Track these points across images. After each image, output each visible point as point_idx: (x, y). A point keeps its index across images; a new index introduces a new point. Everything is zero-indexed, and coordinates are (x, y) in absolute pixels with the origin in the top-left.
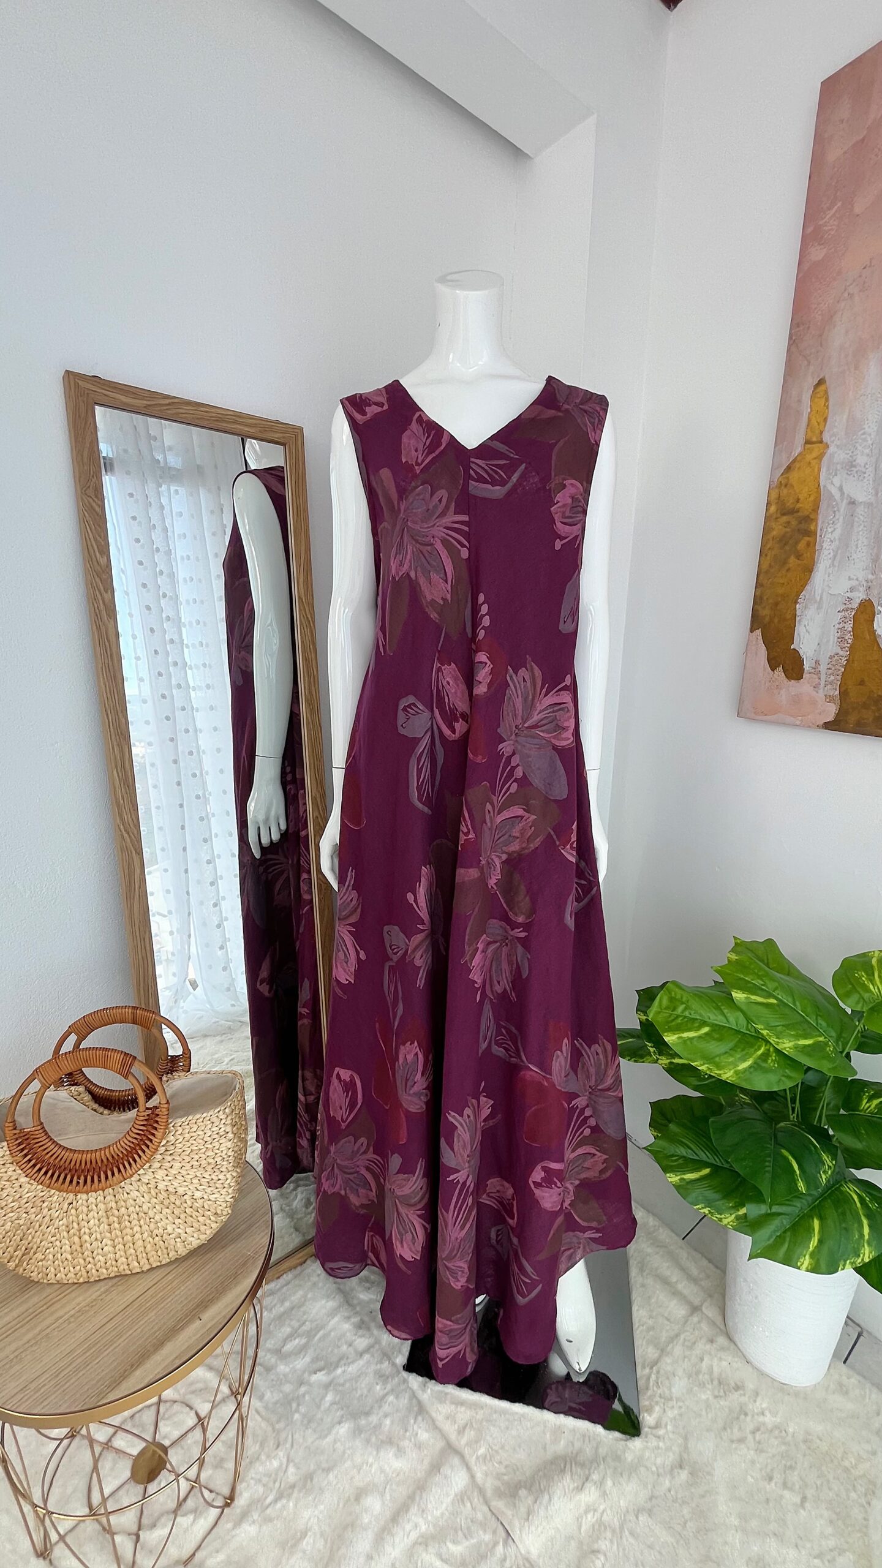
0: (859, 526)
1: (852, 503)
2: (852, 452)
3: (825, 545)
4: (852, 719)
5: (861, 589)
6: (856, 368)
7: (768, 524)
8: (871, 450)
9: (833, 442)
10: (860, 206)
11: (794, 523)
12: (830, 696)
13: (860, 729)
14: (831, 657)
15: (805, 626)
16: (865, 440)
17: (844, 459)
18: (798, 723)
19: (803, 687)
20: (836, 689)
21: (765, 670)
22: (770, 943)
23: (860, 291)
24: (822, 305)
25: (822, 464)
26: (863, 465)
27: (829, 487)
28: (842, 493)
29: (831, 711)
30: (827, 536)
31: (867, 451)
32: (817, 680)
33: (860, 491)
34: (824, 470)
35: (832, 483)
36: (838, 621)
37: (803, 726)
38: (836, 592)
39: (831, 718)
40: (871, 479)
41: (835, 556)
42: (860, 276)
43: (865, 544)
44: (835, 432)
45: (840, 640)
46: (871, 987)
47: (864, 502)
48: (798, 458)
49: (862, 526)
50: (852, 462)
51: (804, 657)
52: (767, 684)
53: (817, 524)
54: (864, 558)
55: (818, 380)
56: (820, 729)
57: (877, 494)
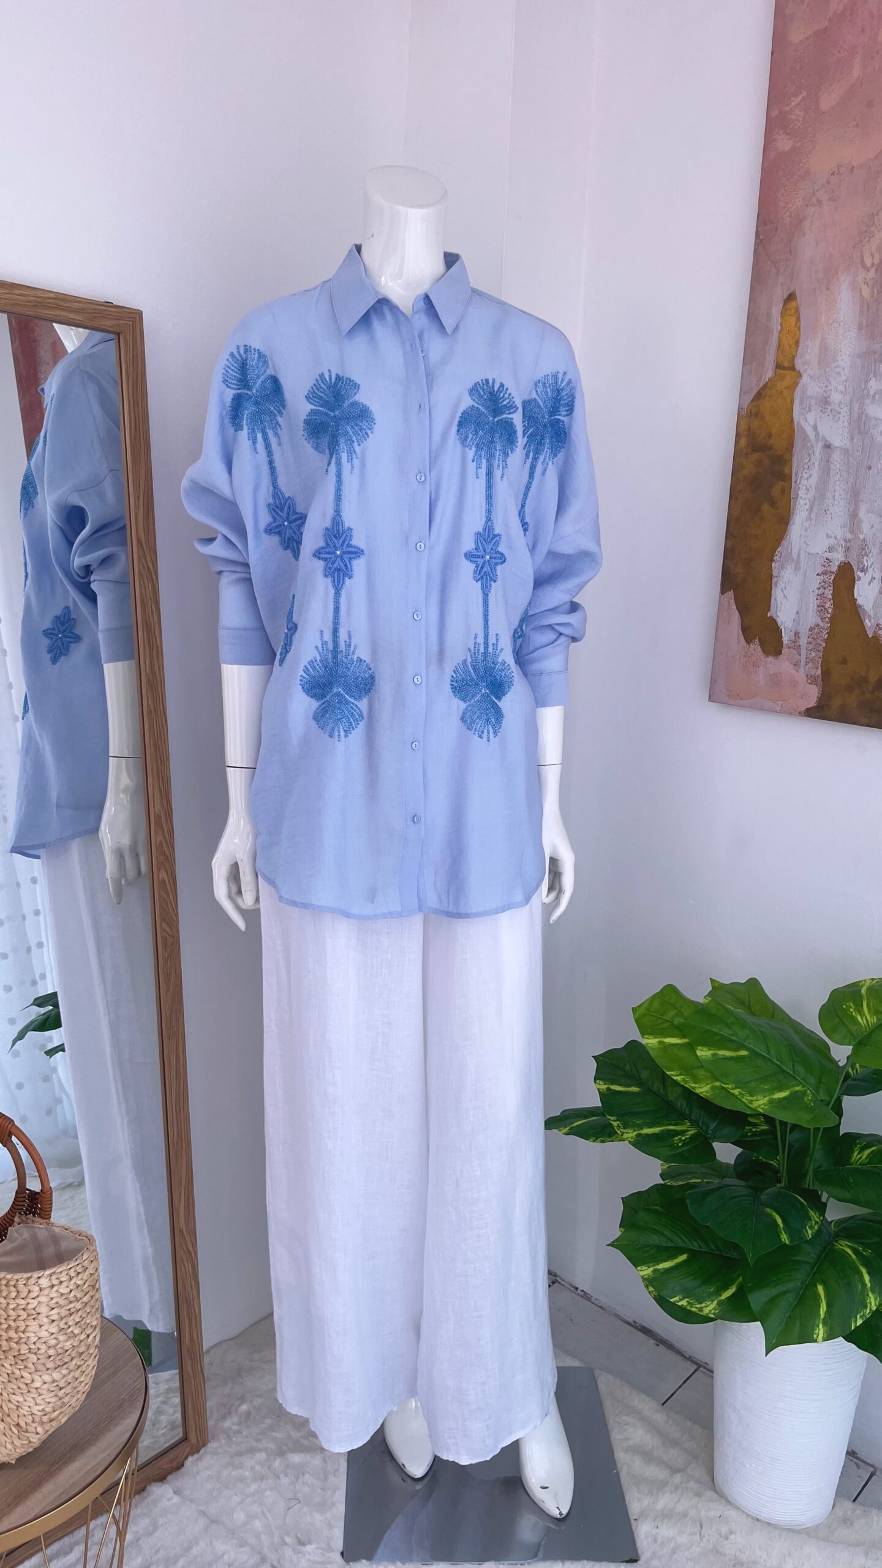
0: (835, 475)
1: (828, 446)
2: (826, 387)
3: (801, 493)
4: (836, 703)
5: (840, 549)
6: (827, 289)
7: (737, 461)
8: (845, 386)
9: (806, 369)
10: (828, 100)
11: (766, 462)
12: (811, 676)
13: (844, 717)
14: (811, 629)
15: (782, 590)
16: (839, 374)
17: (818, 392)
18: (778, 709)
19: (782, 665)
20: (817, 668)
21: (739, 642)
22: (753, 983)
23: (830, 200)
24: (790, 206)
25: (795, 396)
26: (837, 402)
27: (803, 423)
28: (817, 434)
29: (812, 695)
30: (802, 481)
31: (841, 388)
32: (797, 656)
33: (836, 433)
34: (797, 403)
35: (806, 421)
36: (817, 585)
37: (785, 712)
38: (815, 552)
39: (812, 703)
40: (846, 421)
41: (811, 510)
42: (828, 183)
43: (843, 497)
44: (808, 357)
45: (820, 609)
46: (859, 1018)
47: (840, 447)
48: (769, 384)
49: (838, 476)
50: (826, 398)
51: (782, 628)
52: (742, 660)
53: (792, 466)
54: (842, 513)
55: (788, 294)
56: (802, 716)
57: (852, 439)
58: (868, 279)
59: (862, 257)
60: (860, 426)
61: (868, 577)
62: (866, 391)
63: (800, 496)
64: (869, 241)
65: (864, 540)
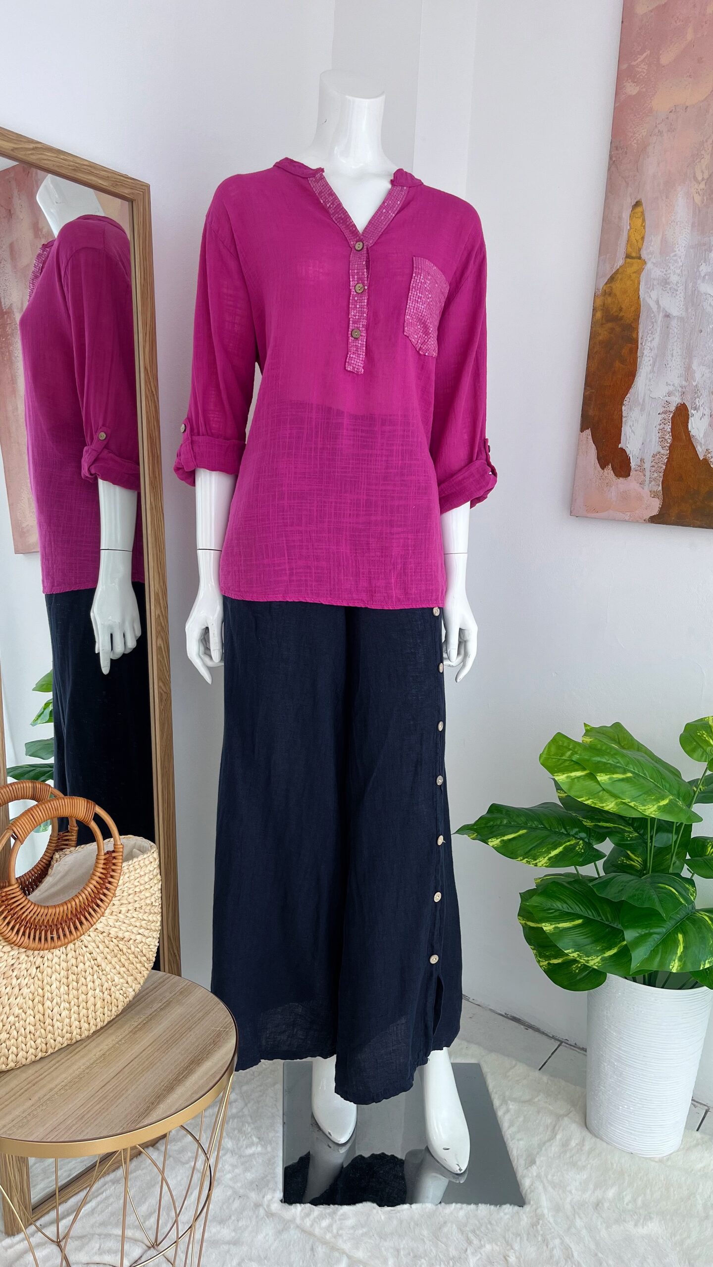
0: (673, 337)
1: (667, 316)
2: (666, 271)
3: (646, 352)
4: (674, 512)
5: (677, 394)
6: (667, 197)
7: (594, 329)
8: (682, 270)
9: (650, 259)
10: (667, 57)
11: (618, 329)
12: (654, 492)
13: (681, 521)
14: (654, 456)
15: (630, 426)
16: (676, 261)
17: (659, 275)
18: (627, 518)
19: (629, 484)
20: (659, 485)
21: (595, 468)
22: (617, 725)
23: (668, 131)
24: (637, 135)
25: (641, 278)
26: (675, 282)
27: (647, 299)
28: (659, 307)
29: (655, 506)
30: (647, 344)
31: (678, 271)
32: (643, 477)
33: (674, 305)
34: (642, 284)
35: (650, 297)
36: (659, 422)
37: (632, 522)
38: (657, 397)
39: (655, 512)
40: (682, 297)
41: (654, 364)
42: (667, 118)
43: (679, 354)
44: (651, 250)
45: (661, 440)
47: (677, 317)
48: (620, 270)
49: (676, 338)
50: (666, 280)
51: (631, 456)
52: (598, 483)
53: (638, 333)
54: (679, 366)
55: (636, 201)
56: (646, 523)
57: (687, 310)
58: (699, 190)
59: (695, 174)
60: (694, 299)
61: (700, 414)
62: (698, 273)
63: (645, 355)
64: (700, 162)
65: (696, 385)
